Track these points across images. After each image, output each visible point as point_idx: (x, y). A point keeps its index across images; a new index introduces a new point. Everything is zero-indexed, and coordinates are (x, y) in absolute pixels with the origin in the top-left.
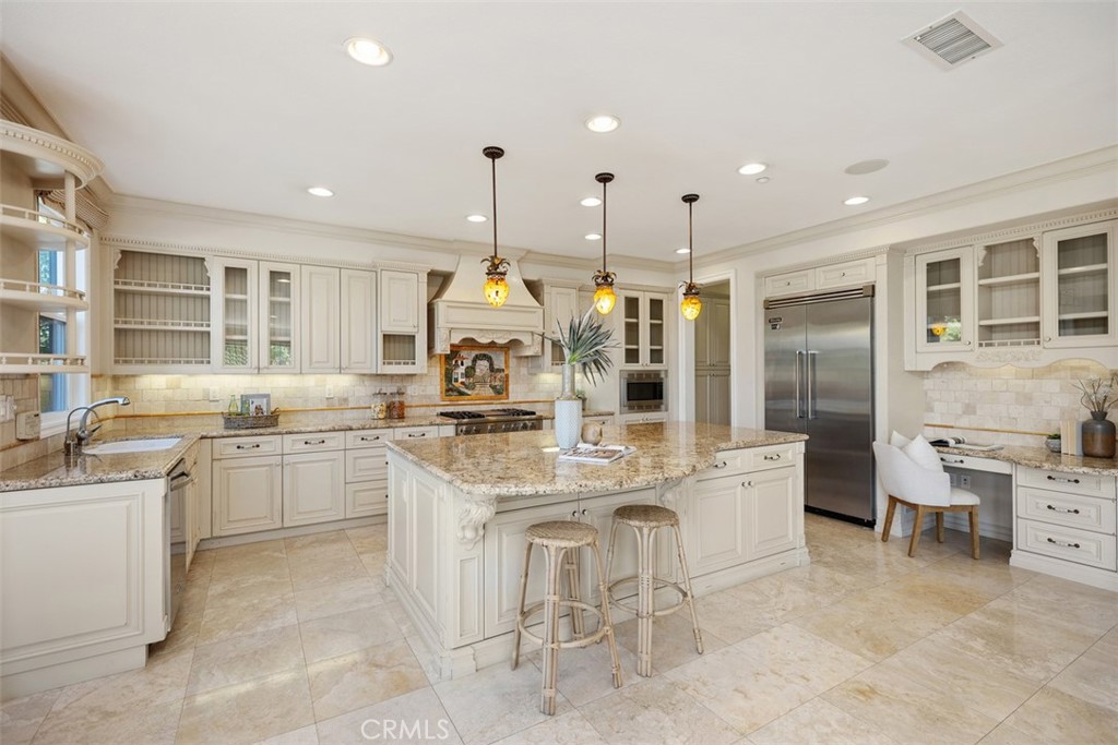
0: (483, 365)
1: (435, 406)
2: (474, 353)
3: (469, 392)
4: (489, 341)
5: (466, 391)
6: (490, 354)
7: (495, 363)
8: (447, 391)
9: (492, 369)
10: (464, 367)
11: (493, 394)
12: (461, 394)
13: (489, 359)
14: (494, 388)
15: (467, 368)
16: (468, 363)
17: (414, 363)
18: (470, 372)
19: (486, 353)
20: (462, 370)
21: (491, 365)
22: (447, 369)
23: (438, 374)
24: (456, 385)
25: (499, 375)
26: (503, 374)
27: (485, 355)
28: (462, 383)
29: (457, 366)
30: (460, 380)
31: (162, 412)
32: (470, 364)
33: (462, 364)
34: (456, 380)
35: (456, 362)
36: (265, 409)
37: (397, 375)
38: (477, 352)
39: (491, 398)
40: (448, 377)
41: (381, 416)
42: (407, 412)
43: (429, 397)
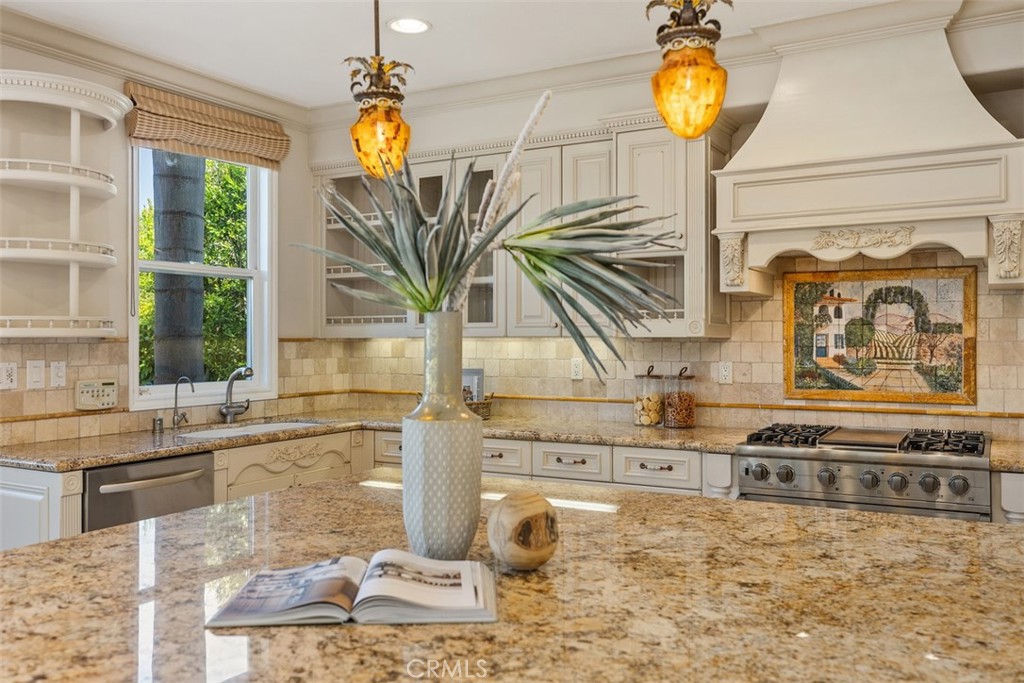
0: (899, 313)
1: (772, 408)
2: (871, 287)
3: (857, 382)
4: (851, 253)
5: (848, 378)
6: (916, 288)
7: (932, 308)
8: (801, 376)
9: (922, 323)
10: (843, 321)
11: (927, 390)
12: (836, 384)
13: (914, 299)
14: (928, 373)
15: (852, 322)
16: (853, 310)
17: (681, 316)
18: (859, 332)
19: (906, 283)
20: (836, 327)
21: (921, 315)
22: (799, 325)
23: (778, 336)
24: (823, 362)
25: (945, 341)
26: (957, 339)
27: (901, 291)
28: (839, 359)
29: (824, 317)
30: (832, 352)
31: (387, 388)
32: (858, 313)
33: (838, 314)
34: (823, 352)
35: (822, 308)
36: (475, 393)
37: (690, 339)
38: (881, 284)
39: (919, 399)
40: (802, 345)
41: (645, 420)
42: (707, 417)
43: (758, 388)
